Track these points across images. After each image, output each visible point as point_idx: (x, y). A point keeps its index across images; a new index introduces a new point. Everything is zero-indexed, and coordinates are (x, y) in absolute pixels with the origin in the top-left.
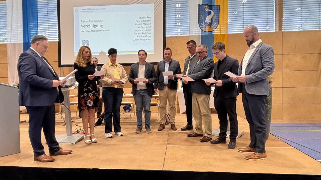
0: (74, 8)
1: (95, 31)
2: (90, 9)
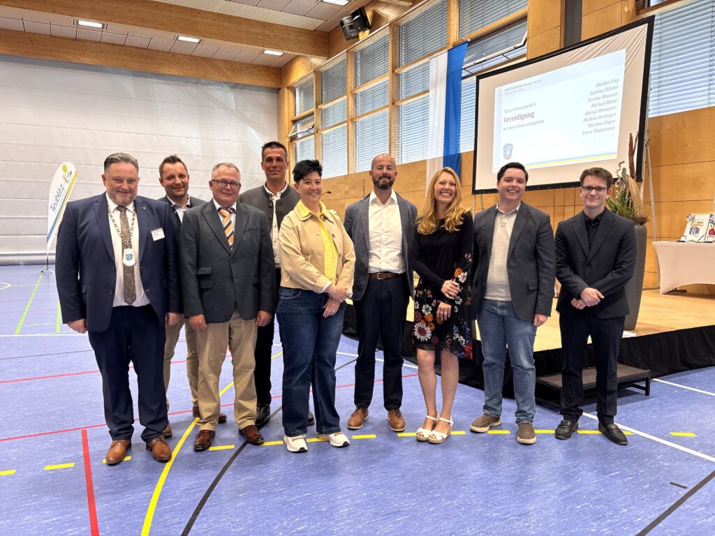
0: (497, 89)
1: (523, 125)
2: (518, 87)
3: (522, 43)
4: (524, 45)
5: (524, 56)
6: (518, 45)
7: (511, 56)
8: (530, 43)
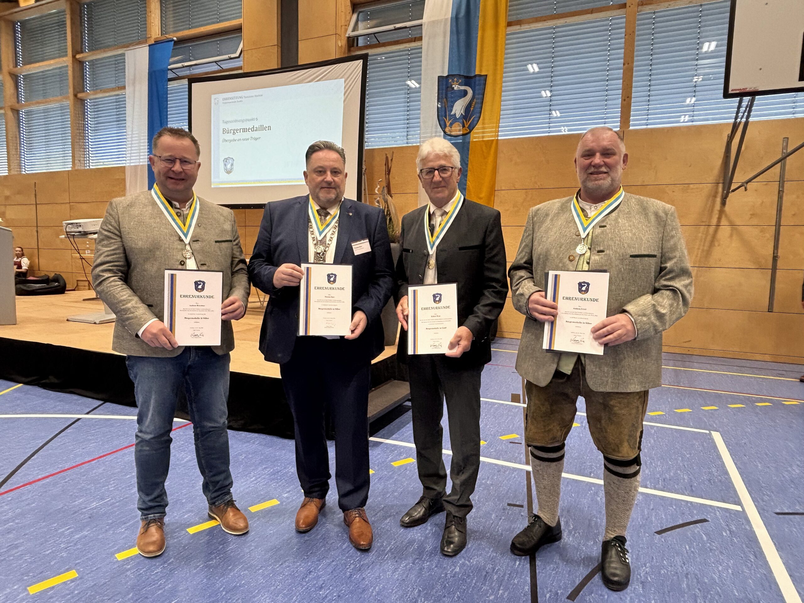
0: (213, 97)
2: (238, 97)
3: (237, 55)
4: (239, 57)
5: (240, 68)
6: (233, 56)
7: (225, 66)
8: (246, 56)
